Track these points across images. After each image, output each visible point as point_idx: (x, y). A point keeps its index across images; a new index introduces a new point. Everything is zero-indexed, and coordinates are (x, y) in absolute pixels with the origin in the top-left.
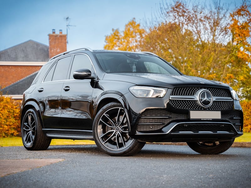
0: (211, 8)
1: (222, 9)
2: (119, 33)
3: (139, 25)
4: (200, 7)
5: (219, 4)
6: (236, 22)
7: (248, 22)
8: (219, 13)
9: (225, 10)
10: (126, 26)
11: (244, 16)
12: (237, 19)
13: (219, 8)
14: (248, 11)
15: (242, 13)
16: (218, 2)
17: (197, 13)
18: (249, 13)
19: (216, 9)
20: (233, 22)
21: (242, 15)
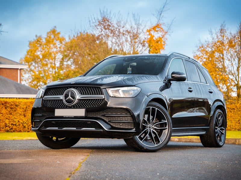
0: (131, 24)
1: (141, 25)
2: (42, 40)
3: (59, 33)
4: (122, 22)
5: (139, 21)
6: (152, 37)
7: (161, 37)
8: (138, 29)
9: (144, 26)
10: (48, 33)
11: (158, 32)
12: (153, 34)
13: (139, 24)
14: (162, 28)
15: (157, 29)
16: (138, 19)
17: (119, 28)
18: (162, 29)
19: (136, 24)
20: (149, 37)
21: (157, 31)
